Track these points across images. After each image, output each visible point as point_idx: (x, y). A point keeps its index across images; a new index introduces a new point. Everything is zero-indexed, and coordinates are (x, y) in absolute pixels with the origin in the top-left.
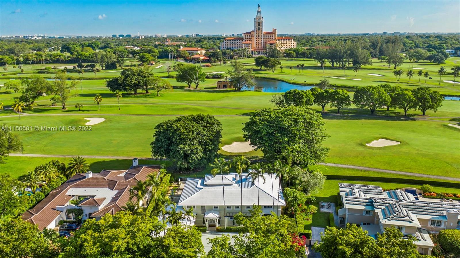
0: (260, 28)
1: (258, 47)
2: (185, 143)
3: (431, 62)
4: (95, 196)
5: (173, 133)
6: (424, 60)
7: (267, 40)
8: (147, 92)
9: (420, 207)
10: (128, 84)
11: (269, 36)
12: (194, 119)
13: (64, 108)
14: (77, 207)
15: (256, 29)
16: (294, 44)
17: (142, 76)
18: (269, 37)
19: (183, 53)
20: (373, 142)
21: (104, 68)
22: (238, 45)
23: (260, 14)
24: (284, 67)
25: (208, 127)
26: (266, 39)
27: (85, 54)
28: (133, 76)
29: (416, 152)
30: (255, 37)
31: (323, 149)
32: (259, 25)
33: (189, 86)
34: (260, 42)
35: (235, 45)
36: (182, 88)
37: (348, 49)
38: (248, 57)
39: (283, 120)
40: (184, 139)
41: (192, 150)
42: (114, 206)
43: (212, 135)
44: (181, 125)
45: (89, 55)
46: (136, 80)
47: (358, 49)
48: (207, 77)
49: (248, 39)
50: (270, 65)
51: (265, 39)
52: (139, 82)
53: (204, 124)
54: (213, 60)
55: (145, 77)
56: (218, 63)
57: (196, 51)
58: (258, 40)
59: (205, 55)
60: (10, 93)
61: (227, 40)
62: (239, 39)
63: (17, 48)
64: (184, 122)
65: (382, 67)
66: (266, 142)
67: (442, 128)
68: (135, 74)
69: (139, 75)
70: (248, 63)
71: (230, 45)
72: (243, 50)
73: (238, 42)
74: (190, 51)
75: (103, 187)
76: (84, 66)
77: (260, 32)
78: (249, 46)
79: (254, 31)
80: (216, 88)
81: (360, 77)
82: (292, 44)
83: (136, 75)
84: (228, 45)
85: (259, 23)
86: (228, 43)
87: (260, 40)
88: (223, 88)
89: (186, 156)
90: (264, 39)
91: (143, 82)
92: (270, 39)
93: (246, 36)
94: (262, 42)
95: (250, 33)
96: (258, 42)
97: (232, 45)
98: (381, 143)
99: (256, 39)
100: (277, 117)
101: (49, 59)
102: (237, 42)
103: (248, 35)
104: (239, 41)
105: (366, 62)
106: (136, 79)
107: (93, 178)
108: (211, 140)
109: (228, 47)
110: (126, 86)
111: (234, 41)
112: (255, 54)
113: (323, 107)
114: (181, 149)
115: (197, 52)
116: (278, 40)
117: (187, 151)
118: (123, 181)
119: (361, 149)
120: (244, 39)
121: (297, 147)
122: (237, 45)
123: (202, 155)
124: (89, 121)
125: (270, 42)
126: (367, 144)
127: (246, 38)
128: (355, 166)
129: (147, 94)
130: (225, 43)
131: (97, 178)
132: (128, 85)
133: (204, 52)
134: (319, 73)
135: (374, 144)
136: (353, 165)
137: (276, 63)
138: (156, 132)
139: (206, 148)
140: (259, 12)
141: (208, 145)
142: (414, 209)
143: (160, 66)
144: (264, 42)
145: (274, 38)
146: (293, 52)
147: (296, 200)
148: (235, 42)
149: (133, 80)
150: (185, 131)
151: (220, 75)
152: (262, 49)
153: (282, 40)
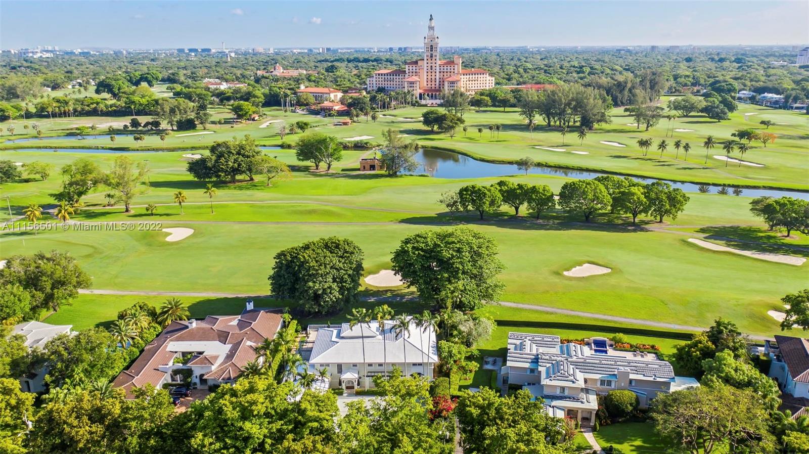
0: (434, 54)
1: (429, 86)
2: (315, 280)
4: (203, 352)
5: (299, 266)
6: (698, 112)
7: (445, 74)
8: (252, 179)
9: (591, 365)
10: (222, 168)
11: (449, 68)
12: (326, 246)
13: (127, 211)
14: (185, 367)
15: (427, 56)
16: (491, 82)
17: (243, 156)
18: (449, 70)
19: (305, 97)
20: (574, 269)
21: (175, 128)
22: (398, 83)
23: (433, 30)
25: (346, 257)
26: (444, 72)
27: (141, 100)
28: (229, 156)
30: (425, 68)
31: (496, 286)
32: (431, 51)
33: (317, 166)
34: (433, 77)
35: (392, 83)
36: (306, 169)
37: (573, 100)
38: (413, 105)
39: (442, 250)
40: (313, 274)
41: (324, 290)
42: (230, 365)
43: (351, 268)
44: (309, 256)
45: (147, 103)
46: (234, 163)
47: (589, 99)
48: (346, 147)
49: (414, 74)
50: (446, 126)
51: (442, 73)
52: (239, 165)
53: (340, 253)
54: (355, 113)
55: (248, 157)
56: (362, 118)
57: (326, 93)
58: (429, 74)
59: (342, 101)
60: (35, 180)
61: (379, 75)
62: (399, 72)
63: (20, 86)
64: (314, 250)
65: (627, 126)
66: (421, 277)
67: (678, 245)
68: (233, 151)
69: (239, 153)
70: (412, 118)
71: (383, 83)
72: (405, 93)
73: (397, 78)
74: (316, 93)
75: (212, 340)
76: (142, 125)
77: (434, 61)
78: (415, 85)
79: (424, 59)
80: (359, 170)
81: (588, 147)
82: (487, 82)
83: (235, 153)
84: (380, 83)
85: (431, 46)
86: (380, 80)
87: (433, 74)
88: (370, 170)
89: (317, 297)
90: (440, 72)
91: (245, 166)
92: (450, 72)
93: (411, 68)
94: (438, 78)
95: (416, 63)
96: (429, 77)
97: (386, 83)
98: (587, 270)
99: (427, 72)
100: (436, 245)
101: (79, 109)
102: (395, 77)
103: (414, 66)
104: (399, 75)
105: (602, 119)
106: (235, 160)
107: (198, 329)
108: (349, 275)
109: (380, 86)
110: (219, 171)
111: (390, 75)
112: (424, 99)
113: (517, 209)
114: (310, 287)
115: (328, 95)
116: (464, 75)
117: (317, 290)
118: (238, 331)
119: (555, 280)
120: (407, 72)
121: (460, 284)
122: (395, 83)
123: (337, 294)
124: (171, 234)
125: (450, 79)
127: (411, 71)
128: (541, 306)
129: (252, 184)
130: (374, 79)
131: (203, 329)
132: (222, 170)
133: (340, 95)
134: (524, 139)
135: (576, 272)
136: (538, 305)
137: (456, 123)
138: (276, 262)
139: (342, 286)
140: (431, 28)
141: (345, 282)
142: (583, 367)
143: (268, 123)
144: (440, 78)
145: (456, 72)
146: (486, 98)
147: (451, 356)
148: (392, 78)
149: (230, 163)
150: (316, 264)
151: (366, 143)
152: (437, 91)
153: (469, 75)
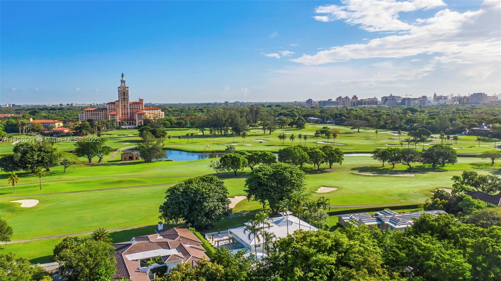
0: (126, 97)
1: (124, 117)
2: (208, 201)
3: (292, 128)
8: (48, 170)
11: (136, 106)
12: (204, 180)
14: (160, 266)
15: (121, 99)
16: (162, 115)
17: (44, 152)
18: (136, 107)
19: (37, 126)
20: (319, 190)
22: (101, 116)
23: (124, 83)
24: (172, 137)
26: (133, 109)
28: (33, 153)
29: (354, 192)
30: (120, 107)
32: (124, 95)
33: (90, 160)
34: (126, 112)
35: (97, 116)
38: (117, 129)
40: (206, 197)
46: (38, 157)
47: (238, 118)
49: (113, 110)
54: (85, 132)
55: (48, 152)
57: (52, 123)
58: (123, 110)
62: (101, 109)
65: (257, 133)
67: (352, 176)
68: (35, 149)
70: (124, 135)
71: (91, 116)
73: (102, 114)
74: (44, 123)
77: (126, 102)
78: (115, 117)
79: (119, 101)
80: (120, 160)
82: (160, 115)
83: (37, 150)
84: (89, 116)
85: (124, 92)
86: (89, 114)
87: (126, 110)
88: (129, 160)
90: (130, 109)
92: (137, 109)
93: (110, 106)
95: (114, 103)
96: (123, 112)
97: (93, 116)
98: (324, 190)
99: (122, 109)
102: (99, 112)
103: (113, 105)
104: (102, 111)
107: (139, 244)
109: (89, 118)
111: (96, 111)
114: (205, 206)
115: (53, 125)
116: (146, 110)
120: (108, 109)
122: (99, 116)
124: (21, 203)
125: (138, 113)
126: (316, 192)
127: (111, 108)
129: (50, 172)
130: (84, 114)
131: (143, 243)
132: (30, 163)
133: (62, 124)
134: (208, 141)
135: (321, 191)
137: (163, 133)
140: (123, 82)
144: (130, 113)
145: (141, 108)
146: (167, 122)
148: (97, 113)
152: (129, 120)
153: (149, 110)
